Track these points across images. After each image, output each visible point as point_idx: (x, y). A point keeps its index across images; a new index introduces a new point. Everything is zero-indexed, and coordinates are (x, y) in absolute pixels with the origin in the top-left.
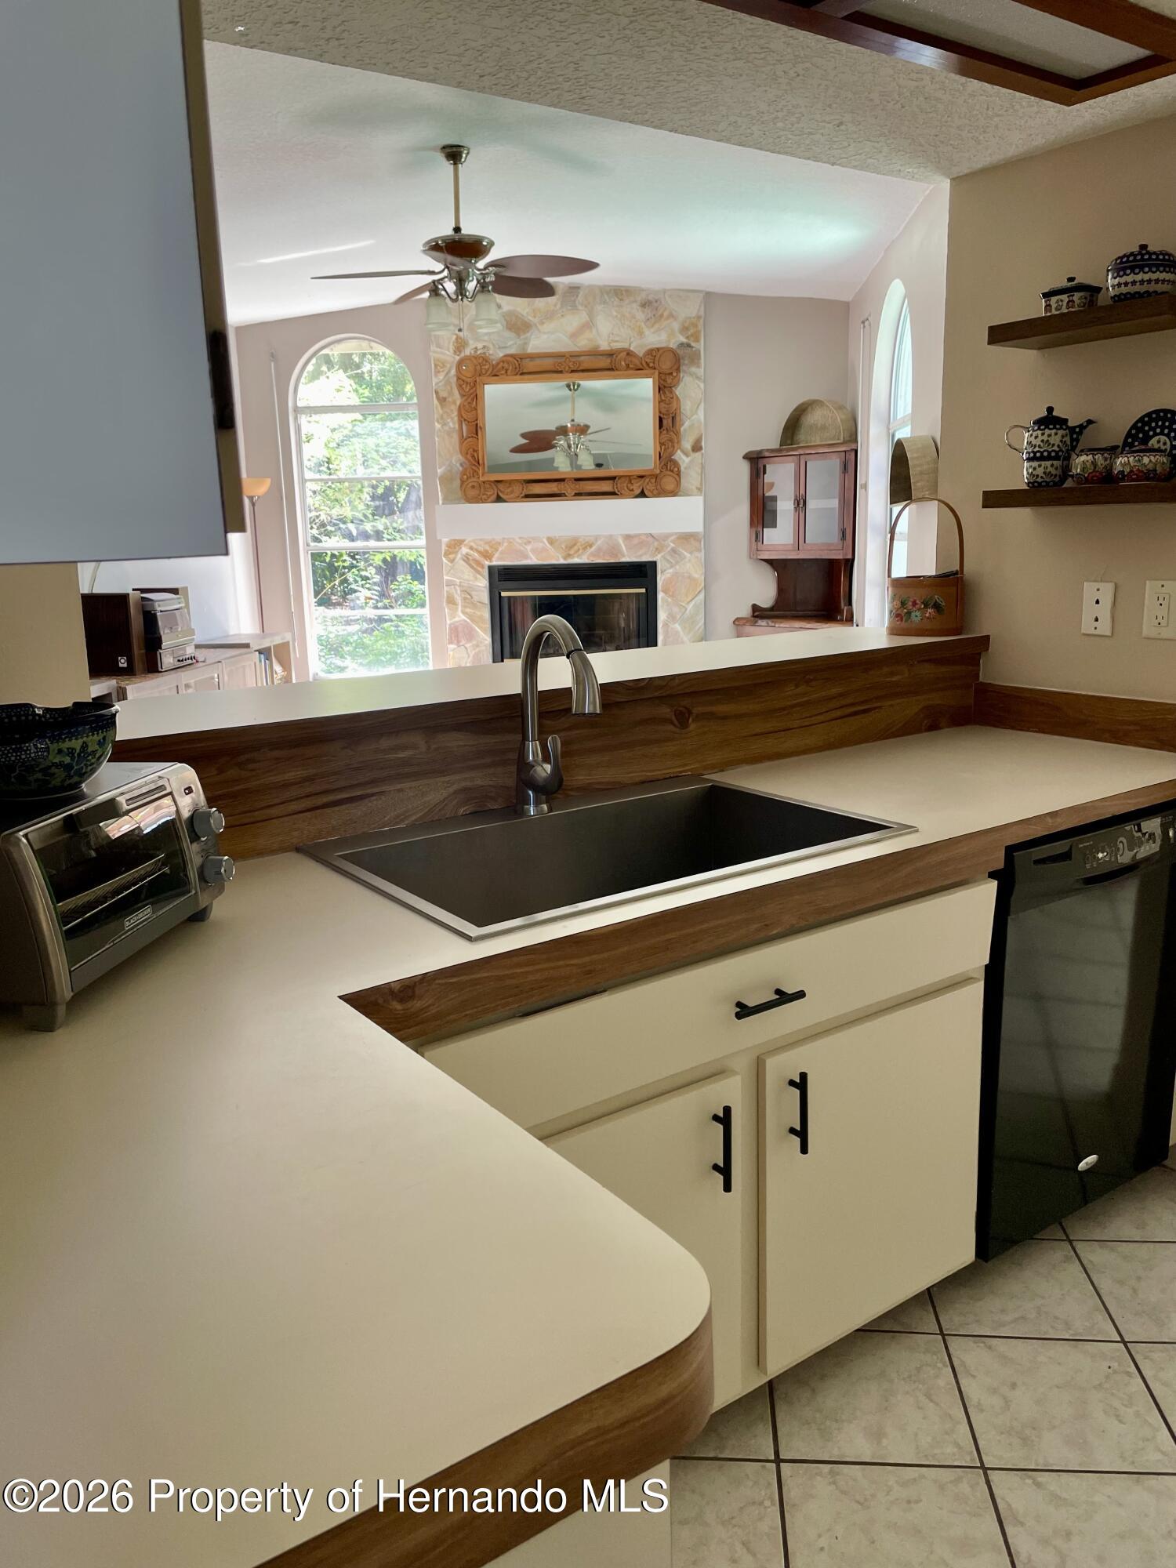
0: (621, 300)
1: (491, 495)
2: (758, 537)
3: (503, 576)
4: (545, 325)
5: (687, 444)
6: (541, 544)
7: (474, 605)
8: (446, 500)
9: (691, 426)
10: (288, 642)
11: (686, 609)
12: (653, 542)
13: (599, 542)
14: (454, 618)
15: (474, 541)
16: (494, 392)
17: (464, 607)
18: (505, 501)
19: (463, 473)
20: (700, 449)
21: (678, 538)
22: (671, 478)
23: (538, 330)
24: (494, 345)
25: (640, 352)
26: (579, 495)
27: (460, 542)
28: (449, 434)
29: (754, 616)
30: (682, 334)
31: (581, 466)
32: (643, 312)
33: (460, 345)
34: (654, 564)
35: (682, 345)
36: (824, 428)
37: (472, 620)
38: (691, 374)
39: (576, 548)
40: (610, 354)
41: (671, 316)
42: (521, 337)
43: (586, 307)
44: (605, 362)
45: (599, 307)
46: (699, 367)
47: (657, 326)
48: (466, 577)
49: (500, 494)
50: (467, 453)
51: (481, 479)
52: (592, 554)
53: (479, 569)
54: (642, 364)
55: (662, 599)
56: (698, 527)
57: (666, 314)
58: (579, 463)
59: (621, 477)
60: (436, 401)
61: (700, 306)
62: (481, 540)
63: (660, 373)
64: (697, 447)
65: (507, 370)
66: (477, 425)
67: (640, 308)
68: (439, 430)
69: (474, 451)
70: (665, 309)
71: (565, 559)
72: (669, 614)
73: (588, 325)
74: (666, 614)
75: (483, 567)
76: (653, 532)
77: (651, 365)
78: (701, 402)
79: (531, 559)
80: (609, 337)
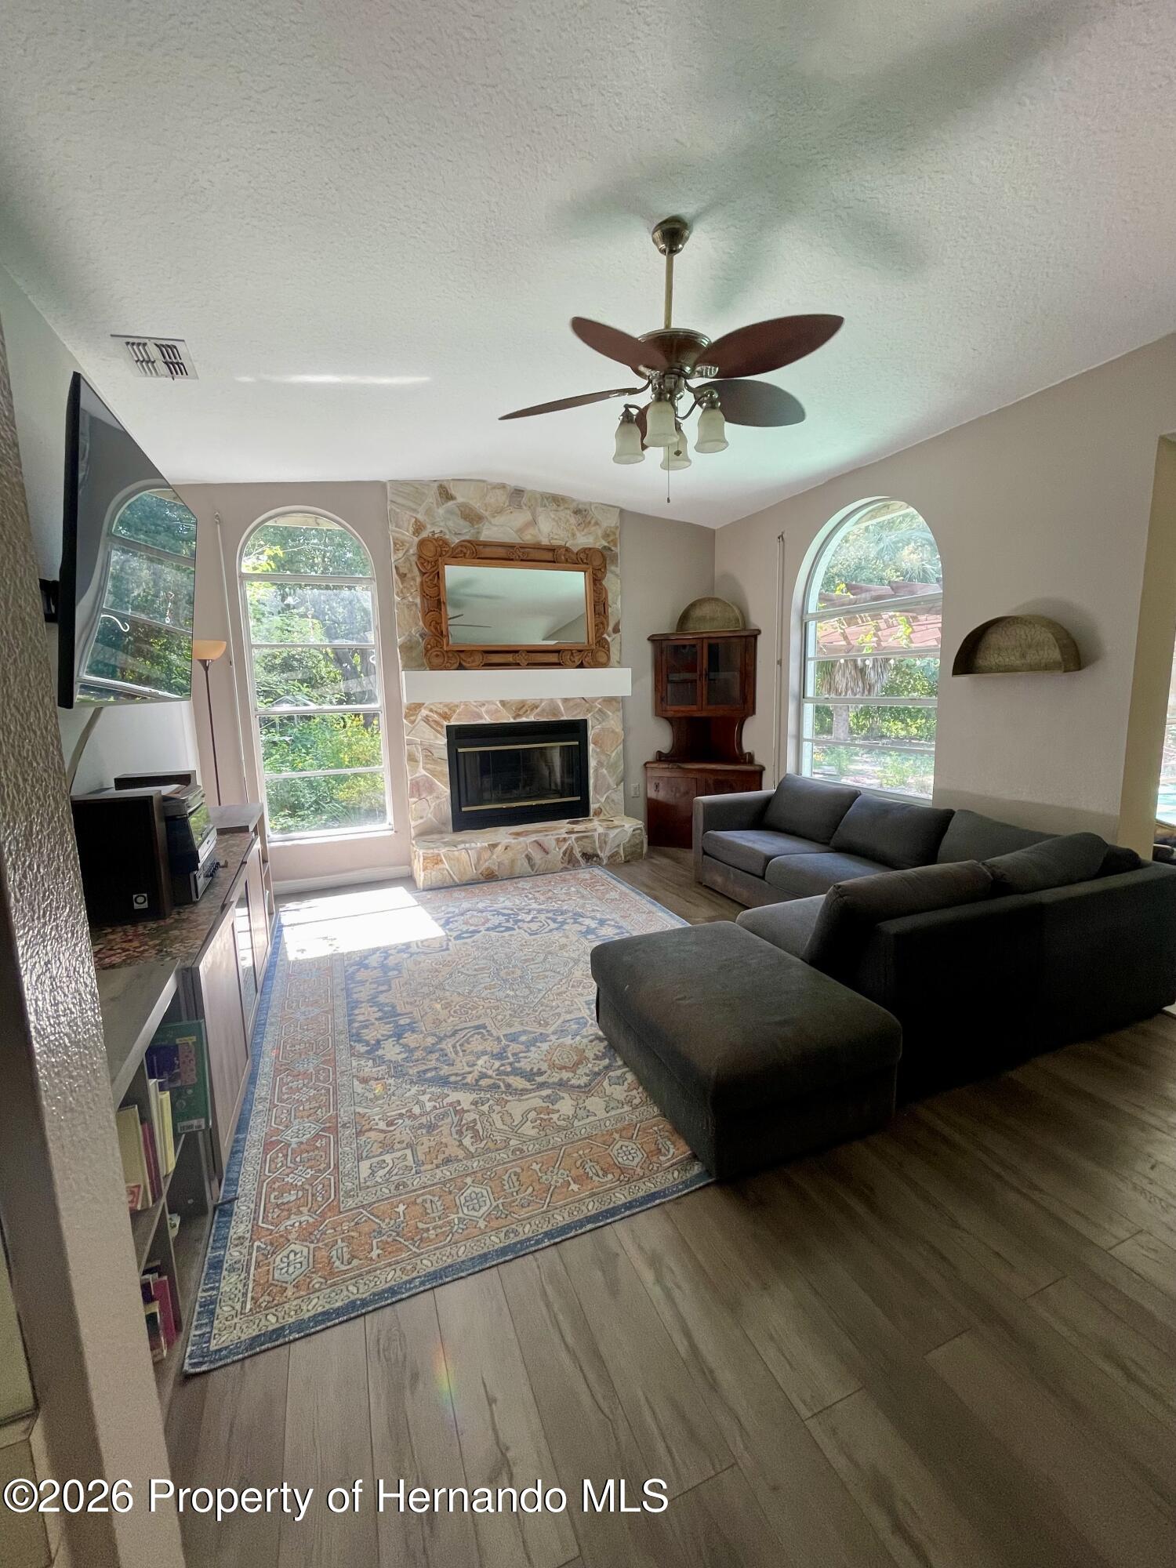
0: (558, 506)
1: (454, 663)
2: (662, 700)
3: (459, 735)
4: (497, 519)
6: (495, 707)
7: (435, 761)
8: (406, 667)
9: (614, 612)
11: (611, 757)
12: (585, 705)
13: (543, 705)
14: (416, 773)
15: (432, 704)
16: (454, 573)
17: (424, 763)
18: (467, 669)
19: (425, 643)
20: (619, 631)
21: (604, 701)
22: (603, 653)
23: (490, 523)
25: (576, 549)
26: (528, 665)
27: (420, 705)
28: (410, 606)
29: (658, 761)
30: (606, 540)
32: (575, 518)
33: (419, 528)
34: (585, 721)
35: (605, 547)
37: (434, 776)
38: (613, 572)
39: (524, 709)
40: (552, 549)
41: (597, 524)
42: (475, 527)
43: (530, 507)
44: (549, 556)
45: (541, 510)
46: (617, 566)
47: (586, 530)
48: (427, 736)
49: (464, 664)
50: (429, 625)
51: (445, 649)
52: (538, 715)
53: (439, 729)
54: (577, 560)
55: (592, 749)
57: (593, 522)
59: (565, 650)
60: (395, 576)
61: (617, 519)
62: (440, 703)
63: (592, 569)
64: (616, 630)
65: (465, 554)
66: (439, 601)
67: (572, 515)
68: (399, 603)
69: (437, 623)
70: (592, 518)
71: (514, 719)
72: (598, 761)
73: (534, 522)
74: (595, 761)
75: (442, 726)
76: (585, 696)
77: (584, 561)
78: (619, 593)
79: (485, 719)
80: (549, 534)
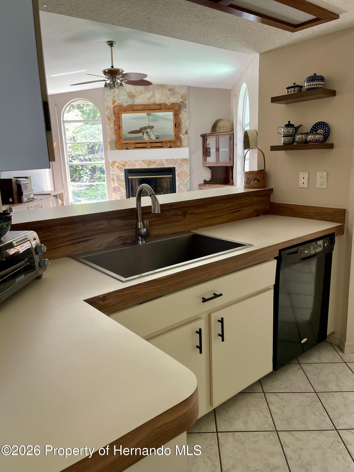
0: (163, 88)
1: (125, 147)
2: (205, 160)
3: (129, 172)
4: (140, 96)
5: (183, 132)
6: (140, 162)
7: (120, 181)
8: (111, 149)
9: (185, 127)
10: (63, 193)
11: (184, 182)
12: (174, 162)
13: (158, 161)
14: (114, 185)
15: (120, 161)
16: (125, 116)
17: (117, 181)
18: (129, 149)
19: (116, 141)
20: (188, 133)
21: (182, 160)
22: (179, 142)
23: (138, 97)
24: (124, 102)
25: (169, 104)
26: (151, 147)
27: (115, 162)
28: (111, 129)
29: (204, 183)
30: (182, 99)
31: (152, 138)
32: (169, 92)
33: (114, 102)
34: (175, 168)
35: (181, 102)
36: (224, 127)
37: (120, 185)
38: (184, 111)
39: (151, 163)
40: (160, 105)
41: (178, 93)
42: (133, 99)
43: (152, 90)
44: (158, 107)
45: (156, 91)
46: (186, 108)
47: (173, 96)
48: (117, 172)
49: (128, 147)
50: (117, 135)
51: (121, 142)
52: (156, 165)
53: (122, 170)
54: (169, 108)
55: (177, 178)
56: (187, 157)
57: (176, 93)
58: (151, 138)
59: (164, 142)
60: (107, 119)
61: (186, 90)
62: (122, 161)
63: (175, 111)
64: (186, 133)
65: (128, 110)
66: (120, 126)
67: (168, 91)
68: (108, 128)
69: (119, 134)
70: (176, 91)
71: (148, 166)
72: (179, 183)
73: (153, 96)
74: (178, 183)
75: (122, 169)
76: (174, 158)
77: (172, 108)
78: (187, 119)
79: (137, 167)
80: (159, 99)
